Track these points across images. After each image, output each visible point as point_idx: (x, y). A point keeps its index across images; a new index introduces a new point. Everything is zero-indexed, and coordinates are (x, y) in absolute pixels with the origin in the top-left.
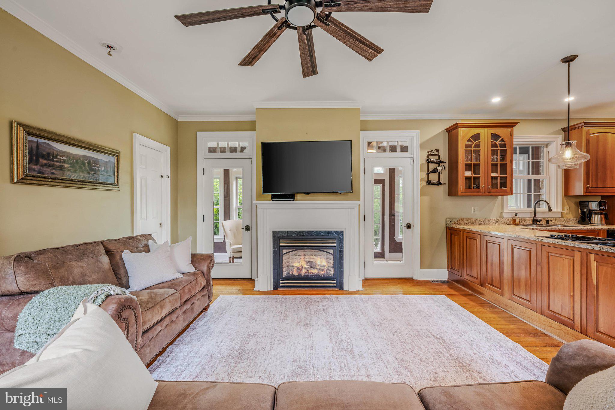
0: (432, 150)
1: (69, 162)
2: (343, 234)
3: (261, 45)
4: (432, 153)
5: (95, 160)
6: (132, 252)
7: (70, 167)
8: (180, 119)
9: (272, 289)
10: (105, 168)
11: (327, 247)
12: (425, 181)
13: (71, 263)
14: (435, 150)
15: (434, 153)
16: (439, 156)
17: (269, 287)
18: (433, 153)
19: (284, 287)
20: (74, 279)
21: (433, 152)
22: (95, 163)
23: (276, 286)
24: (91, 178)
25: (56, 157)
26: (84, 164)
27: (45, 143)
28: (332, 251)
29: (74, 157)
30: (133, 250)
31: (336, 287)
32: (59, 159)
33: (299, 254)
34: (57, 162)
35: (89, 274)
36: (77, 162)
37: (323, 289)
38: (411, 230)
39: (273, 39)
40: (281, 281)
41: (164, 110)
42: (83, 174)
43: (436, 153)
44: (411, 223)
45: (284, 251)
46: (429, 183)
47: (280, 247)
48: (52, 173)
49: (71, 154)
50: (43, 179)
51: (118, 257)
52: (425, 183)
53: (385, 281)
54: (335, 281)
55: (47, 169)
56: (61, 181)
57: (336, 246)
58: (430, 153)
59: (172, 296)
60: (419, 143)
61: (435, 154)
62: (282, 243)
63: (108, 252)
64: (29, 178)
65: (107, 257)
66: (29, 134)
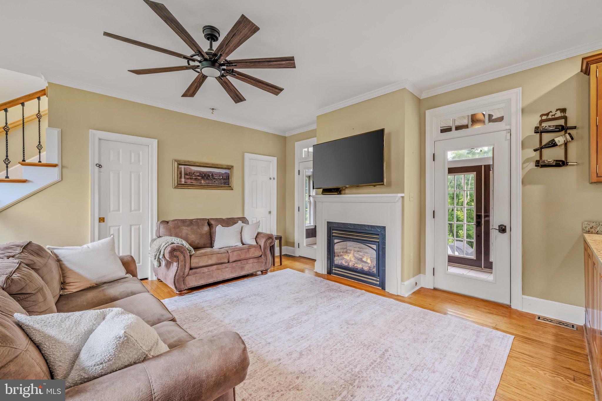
0: (551, 112)
1: (201, 176)
2: (385, 230)
3: (228, 90)
4: (550, 117)
5: (216, 173)
6: (223, 226)
7: (201, 178)
8: (287, 135)
9: (326, 273)
10: (222, 177)
11: (371, 242)
12: (534, 162)
13: (183, 227)
14: (557, 110)
15: (554, 115)
16: (565, 118)
17: (324, 272)
18: (552, 115)
19: (335, 274)
20: (182, 235)
21: (553, 113)
22: (216, 175)
23: (330, 272)
24: (214, 183)
25: (194, 174)
26: (209, 176)
27: (187, 168)
28: (375, 247)
29: (203, 173)
30: (223, 225)
31: (379, 286)
32: (195, 175)
33: (354, 246)
34: (194, 176)
35: (190, 234)
36: (205, 175)
37: (367, 284)
38: (505, 236)
39: (228, 83)
40: (333, 268)
41: (271, 132)
42: (208, 182)
43: (559, 114)
44: (507, 224)
45: (336, 241)
46: (540, 164)
47: (333, 236)
48: (192, 182)
49: (201, 171)
50: (186, 186)
51: (214, 229)
52: (532, 165)
53: (452, 297)
54: (378, 279)
55: (189, 181)
56: (195, 186)
57: (379, 242)
58: (544, 118)
59: (221, 254)
60: (520, 106)
61: (556, 116)
62: (335, 233)
63: (209, 225)
64: (179, 185)
65: (208, 227)
66: (179, 164)
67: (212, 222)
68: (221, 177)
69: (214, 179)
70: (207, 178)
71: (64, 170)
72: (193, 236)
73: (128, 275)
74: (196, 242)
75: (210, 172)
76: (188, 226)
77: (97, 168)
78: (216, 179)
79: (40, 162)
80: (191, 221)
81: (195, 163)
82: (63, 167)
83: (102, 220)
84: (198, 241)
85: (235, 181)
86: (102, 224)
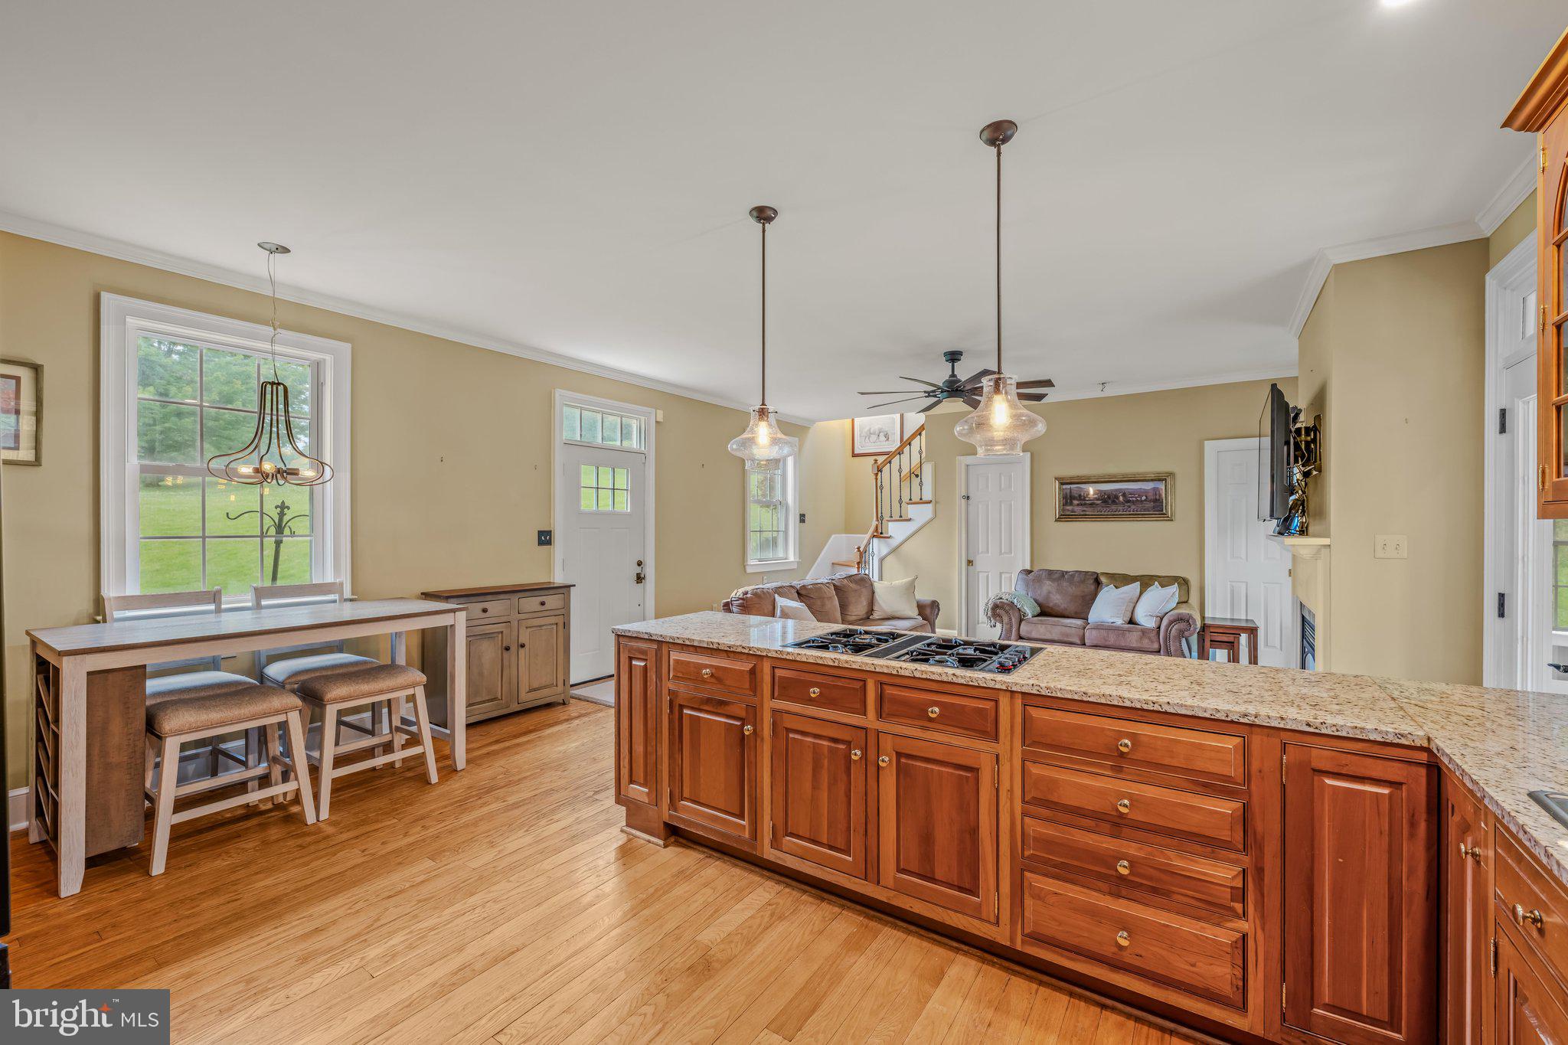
1: (1101, 498)
5: (1132, 491)
7: (1101, 503)
10: (1146, 496)
13: (1046, 581)
22: (1132, 494)
24: (1127, 510)
26: (1117, 498)
27: (1077, 487)
32: (1090, 497)
34: (1088, 500)
42: (1116, 508)
48: (1084, 511)
49: (1102, 491)
50: (1074, 517)
51: (1100, 590)
55: (1079, 508)
56: (1091, 516)
63: (1095, 581)
64: (1064, 517)
65: (1093, 587)
66: (1062, 484)
67: (1103, 579)
68: (1144, 498)
69: (1129, 501)
70: (1114, 502)
71: (937, 505)
72: (1058, 597)
73: (918, 617)
74: (1062, 606)
75: (1119, 490)
76: (1053, 580)
77: (963, 501)
78: (1133, 502)
79: (921, 499)
80: (1063, 574)
81: (1089, 478)
82: (936, 502)
83: (970, 562)
84: (1066, 606)
85: (1179, 501)
86: (970, 568)
